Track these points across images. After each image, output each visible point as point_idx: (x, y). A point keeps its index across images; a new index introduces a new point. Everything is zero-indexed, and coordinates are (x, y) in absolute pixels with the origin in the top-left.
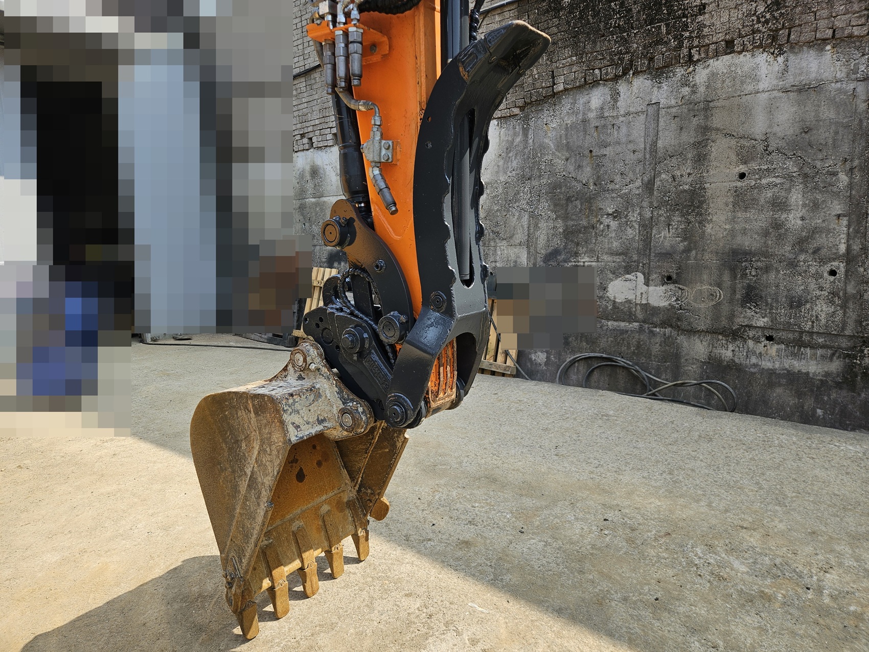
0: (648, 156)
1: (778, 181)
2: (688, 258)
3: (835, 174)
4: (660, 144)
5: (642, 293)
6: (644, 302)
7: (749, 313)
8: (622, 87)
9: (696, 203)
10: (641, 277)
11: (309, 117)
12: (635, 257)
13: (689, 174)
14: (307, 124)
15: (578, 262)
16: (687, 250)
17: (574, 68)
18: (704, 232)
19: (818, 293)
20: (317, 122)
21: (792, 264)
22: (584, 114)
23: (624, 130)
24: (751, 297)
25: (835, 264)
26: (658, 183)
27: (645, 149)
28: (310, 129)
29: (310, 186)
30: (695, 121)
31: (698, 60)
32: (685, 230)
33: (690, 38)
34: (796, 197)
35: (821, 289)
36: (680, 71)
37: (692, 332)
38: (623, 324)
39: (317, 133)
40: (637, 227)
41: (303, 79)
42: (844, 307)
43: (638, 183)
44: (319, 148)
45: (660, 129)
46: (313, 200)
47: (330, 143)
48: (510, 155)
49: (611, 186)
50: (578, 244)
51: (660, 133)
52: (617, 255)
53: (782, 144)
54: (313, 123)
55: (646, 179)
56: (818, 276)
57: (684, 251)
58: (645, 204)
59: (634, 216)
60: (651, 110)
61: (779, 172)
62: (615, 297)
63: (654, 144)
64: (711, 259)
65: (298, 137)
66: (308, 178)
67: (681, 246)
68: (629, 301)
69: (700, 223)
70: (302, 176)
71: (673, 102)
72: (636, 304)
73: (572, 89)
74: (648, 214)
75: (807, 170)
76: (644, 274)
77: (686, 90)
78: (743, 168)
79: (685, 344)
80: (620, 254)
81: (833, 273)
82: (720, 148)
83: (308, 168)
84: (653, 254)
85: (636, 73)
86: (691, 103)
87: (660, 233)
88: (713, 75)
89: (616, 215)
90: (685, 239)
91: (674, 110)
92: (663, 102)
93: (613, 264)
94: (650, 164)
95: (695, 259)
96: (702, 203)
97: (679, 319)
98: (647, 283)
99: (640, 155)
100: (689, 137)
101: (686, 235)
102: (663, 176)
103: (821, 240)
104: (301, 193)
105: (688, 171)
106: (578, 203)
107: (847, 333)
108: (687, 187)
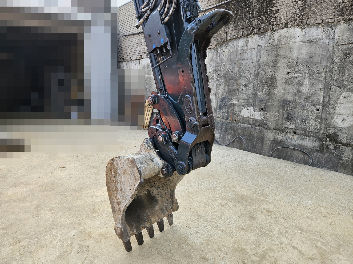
0: (257, 64)
1: (300, 75)
2: (269, 102)
3: (320, 73)
4: (261, 60)
5: (253, 114)
6: (253, 117)
7: (288, 123)
8: (250, 39)
9: (272, 82)
10: (252, 108)
12: (251, 101)
13: (271, 72)
15: (232, 102)
16: (269, 99)
17: (234, 32)
18: (274, 93)
19: (312, 117)
21: (304, 106)
22: (236, 48)
23: (249, 55)
24: (289, 117)
25: (319, 106)
26: (260, 74)
27: (256, 62)
29: (146, 71)
30: (273, 52)
31: (276, 30)
32: (268, 92)
33: (273, 21)
34: (306, 81)
35: (313, 115)
36: (269, 34)
37: (268, 129)
38: (246, 125)
40: (252, 90)
42: (321, 122)
43: (253, 74)
45: (262, 55)
46: (147, 76)
48: (211, 62)
49: (244, 75)
50: (232, 95)
51: (262, 56)
52: (245, 100)
53: (303, 62)
55: (256, 73)
56: (312, 111)
57: (267, 100)
58: (255, 82)
59: (251, 86)
60: (259, 47)
61: (301, 72)
62: (243, 115)
63: (259, 60)
64: (276, 103)
65: (143, 53)
66: (146, 68)
67: (267, 98)
68: (248, 117)
69: (273, 89)
70: (144, 67)
71: (266, 45)
72: (250, 118)
73: (233, 39)
74: (256, 86)
75: (310, 72)
76: (254, 107)
77: (271, 41)
78: (289, 70)
79: (266, 133)
80: (246, 100)
81: (318, 110)
82: (282, 62)
83: (146, 65)
84: (257, 100)
85: (254, 34)
86: (272, 46)
87: (260, 93)
88: (280, 35)
89: (245, 86)
90: (268, 95)
91: (266, 48)
92: (263, 45)
93: (244, 103)
94: (257, 67)
95: (271, 102)
96: (274, 82)
97: (264, 124)
98: (254, 111)
99: (254, 64)
100: (271, 58)
101: (269, 94)
102: (262, 72)
103: (314, 98)
105: (270, 70)
106: (233, 80)
107: (321, 132)
108: (269, 76)
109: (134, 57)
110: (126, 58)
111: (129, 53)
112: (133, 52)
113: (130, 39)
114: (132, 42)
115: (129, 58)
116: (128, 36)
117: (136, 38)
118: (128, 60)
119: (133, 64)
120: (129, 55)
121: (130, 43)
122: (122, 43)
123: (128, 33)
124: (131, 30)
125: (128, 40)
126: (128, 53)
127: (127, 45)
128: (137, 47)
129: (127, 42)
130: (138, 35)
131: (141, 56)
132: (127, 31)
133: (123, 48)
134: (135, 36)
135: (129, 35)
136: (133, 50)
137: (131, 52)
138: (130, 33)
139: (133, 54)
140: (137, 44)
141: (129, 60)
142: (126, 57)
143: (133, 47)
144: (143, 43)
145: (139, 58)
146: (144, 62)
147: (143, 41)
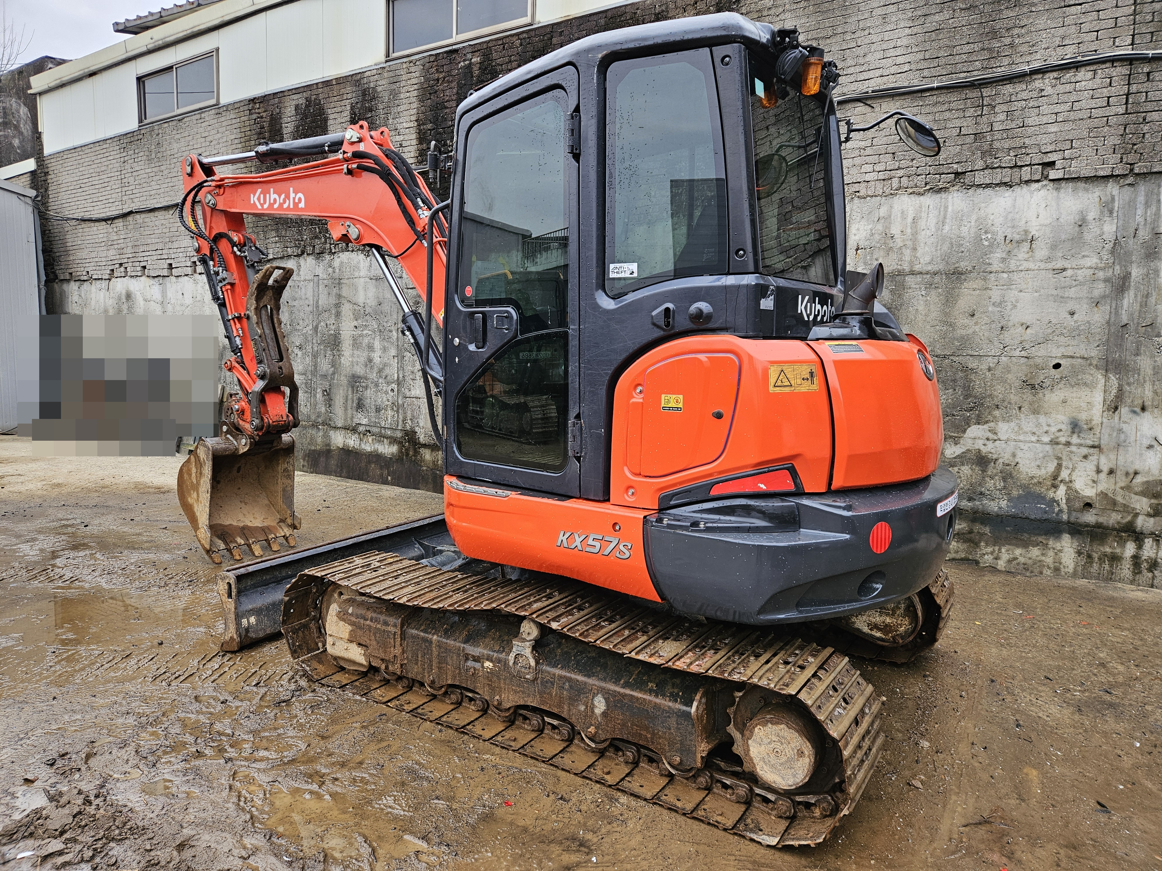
0: (315, 310)
1: (370, 333)
2: (334, 379)
3: (391, 331)
4: (320, 302)
6: (314, 408)
7: (359, 415)
8: (302, 262)
9: (337, 343)
11: (125, 251)
12: (310, 377)
13: (333, 324)
14: (123, 256)
16: (334, 373)
17: (277, 245)
18: (340, 362)
19: (387, 403)
20: (130, 256)
21: (377, 385)
23: (303, 290)
24: (360, 406)
25: (393, 385)
26: (320, 328)
27: (313, 304)
28: (126, 260)
29: (125, 307)
30: (335, 290)
31: (335, 253)
32: (332, 360)
34: (377, 344)
35: (388, 400)
36: (327, 257)
37: (336, 428)
39: (130, 264)
40: (311, 356)
41: (121, 220)
42: (398, 412)
43: (311, 327)
44: (132, 276)
45: (320, 293)
47: (139, 274)
49: (298, 327)
51: (320, 296)
52: (301, 375)
53: (370, 310)
54: (127, 256)
55: (314, 324)
56: (386, 393)
58: (314, 341)
59: (309, 348)
60: (316, 279)
61: (370, 328)
63: (317, 302)
64: (344, 381)
65: (117, 266)
66: (124, 300)
67: (331, 371)
69: (339, 356)
70: (120, 298)
71: (325, 277)
74: (316, 348)
75: (381, 328)
77: (330, 270)
78: (355, 323)
79: (333, 437)
81: (392, 390)
82: (346, 309)
83: (124, 292)
85: (308, 254)
86: (333, 279)
87: (321, 361)
88: (342, 263)
89: (300, 348)
90: (333, 366)
91: (325, 281)
92: (321, 275)
94: (316, 315)
96: (339, 343)
97: (330, 420)
99: (310, 308)
100: (333, 300)
101: (333, 364)
102: (322, 324)
103: (387, 371)
107: (399, 428)
108: (332, 332)
109: (95, 272)
110: (78, 274)
111: (85, 261)
112: (94, 260)
113: (88, 230)
114: (91, 237)
115: (84, 273)
116: (83, 223)
117: (99, 228)
118: (83, 278)
119: (93, 288)
120: (84, 265)
121: (87, 238)
122: (67, 237)
123: (82, 214)
124: (88, 209)
125: (81, 230)
126: (79, 261)
127: (80, 242)
128: (102, 249)
129: (80, 235)
130: (104, 223)
131: (113, 270)
132: (79, 210)
133: (71, 248)
134: (97, 224)
135: (84, 220)
136: (93, 255)
137: (88, 261)
138: (87, 216)
139: (92, 264)
140: (103, 244)
141: (85, 278)
142: (76, 270)
143: (94, 249)
144: (115, 243)
145: (107, 277)
146: (120, 285)
147: (115, 238)
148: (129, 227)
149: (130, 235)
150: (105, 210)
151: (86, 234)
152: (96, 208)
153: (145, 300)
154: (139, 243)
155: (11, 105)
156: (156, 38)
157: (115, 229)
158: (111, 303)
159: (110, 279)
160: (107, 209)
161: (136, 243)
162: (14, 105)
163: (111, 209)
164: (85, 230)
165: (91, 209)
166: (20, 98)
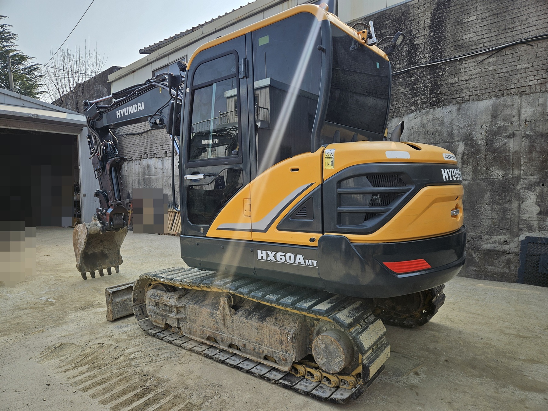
11: (147, 147)
14: (146, 149)
28: (147, 151)
29: (147, 171)
39: (149, 153)
41: (145, 134)
44: (149, 158)
46: (148, 177)
47: (153, 157)
54: (148, 149)
65: (144, 154)
66: (146, 169)
70: (144, 168)
83: (146, 165)
104: (144, 174)
109: (134, 157)
111: (130, 152)
112: (134, 152)
113: (131, 139)
114: (133, 142)
115: (130, 158)
116: (129, 136)
117: (136, 138)
118: (129, 160)
119: (133, 164)
120: (130, 154)
121: (131, 142)
122: (123, 142)
123: (129, 132)
124: (131, 130)
125: (128, 139)
126: (128, 153)
127: (128, 144)
128: (137, 147)
129: (128, 141)
130: (138, 135)
131: (142, 156)
133: (124, 147)
134: (135, 136)
136: (134, 149)
137: (131, 152)
138: (131, 133)
140: (138, 145)
141: (130, 160)
142: (126, 156)
143: (134, 147)
144: (143, 144)
145: (139, 159)
146: (144, 162)
147: (143, 142)
148: (149, 137)
149: (149, 140)
150: (138, 130)
151: (130, 141)
152: (135, 129)
153: (155, 168)
154: (153, 143)
155: (100, 88)
156: (160, 53)
157: (143, 138)
158: (141, 170)
159: (140, 160)
160: (139, 130)
161: (152, 144)
162: (101, 88)
163: (141, 129)
164: (130, 139)
165: (133, 130)
166: (103, 85)
